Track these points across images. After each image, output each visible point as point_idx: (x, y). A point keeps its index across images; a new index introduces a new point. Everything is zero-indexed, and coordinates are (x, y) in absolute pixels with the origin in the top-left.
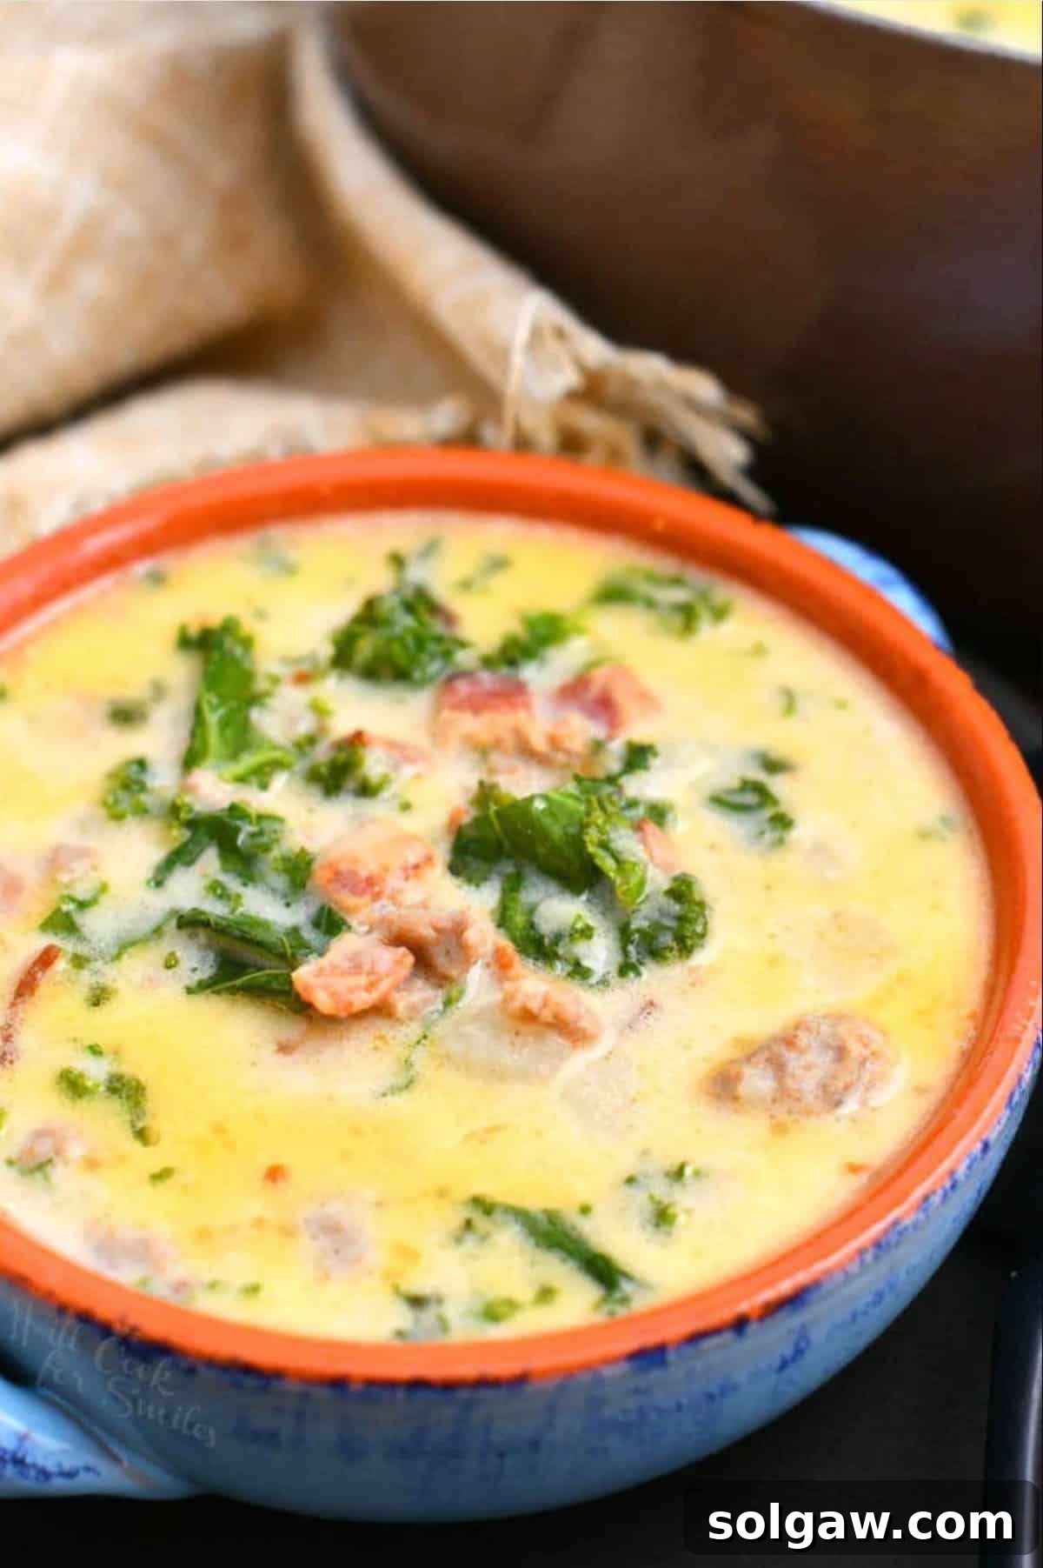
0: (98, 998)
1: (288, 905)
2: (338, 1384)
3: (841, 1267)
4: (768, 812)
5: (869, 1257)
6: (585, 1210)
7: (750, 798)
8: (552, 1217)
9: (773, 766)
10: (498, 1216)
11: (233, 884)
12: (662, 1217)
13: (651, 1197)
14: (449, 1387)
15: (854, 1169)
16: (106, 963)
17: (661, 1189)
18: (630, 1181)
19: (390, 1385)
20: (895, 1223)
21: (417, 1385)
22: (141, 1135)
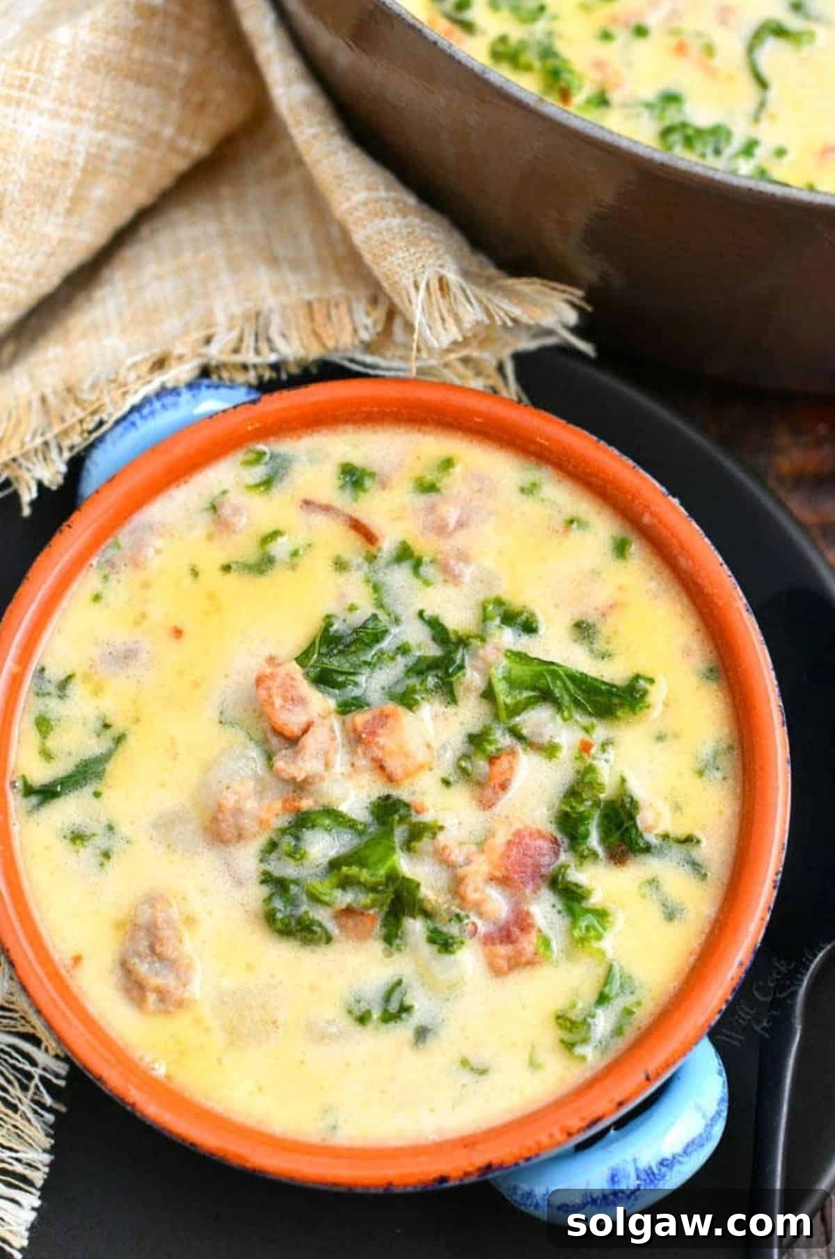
0: (340, 565)
1: (383, 688)
4: (376, 1015)
6: (97, 795)
7: (394, 1007)
8: (99, 776)
9: (422, 1033)
10: (111, 745)
11: (409, 661)
12: (77, 837)
13: (94, 835)
15: (77, 960)
16: (365, 574)
17: (101, 842)
18: (111, 828)
22: (227, 568)
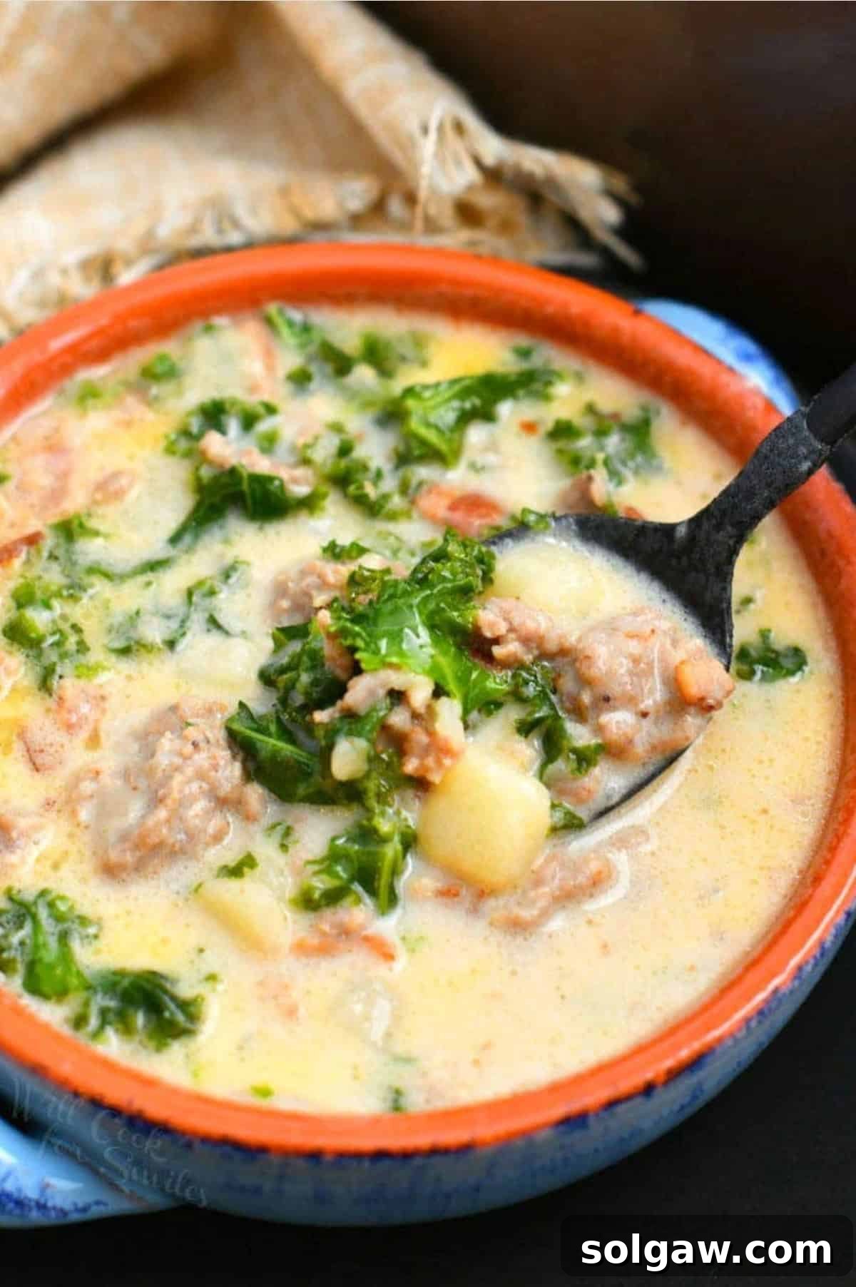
2: (315, 1156)
3: (731, 1034)
5: (753, 1024)
14: (406, 1156)
19: (358, 1156)
20: (776, 991)
21: (380, 1155)
